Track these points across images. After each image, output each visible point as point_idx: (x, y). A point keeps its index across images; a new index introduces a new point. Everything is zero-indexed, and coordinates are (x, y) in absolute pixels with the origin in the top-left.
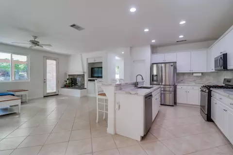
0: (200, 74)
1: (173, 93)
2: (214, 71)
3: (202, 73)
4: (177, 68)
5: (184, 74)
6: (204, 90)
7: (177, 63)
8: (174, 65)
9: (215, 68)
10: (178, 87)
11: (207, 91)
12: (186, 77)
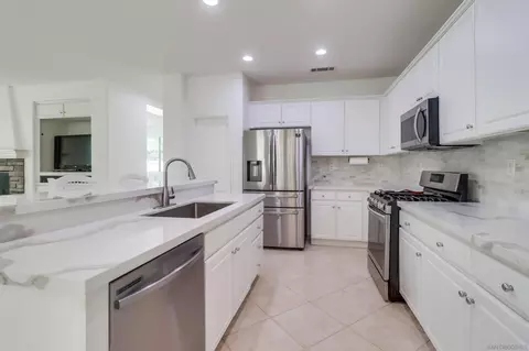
0: (365, 161)
1: (301, 212)
2: (398, 150)
3: (369, 158)
4: (314, 143)
5: (327, 159)
6: (380, 206)
7: (312, 131)
8: (305, 134)
9: (402, 141)
10: (315, 195)
11: (388, 209)
12: (334, 167)
